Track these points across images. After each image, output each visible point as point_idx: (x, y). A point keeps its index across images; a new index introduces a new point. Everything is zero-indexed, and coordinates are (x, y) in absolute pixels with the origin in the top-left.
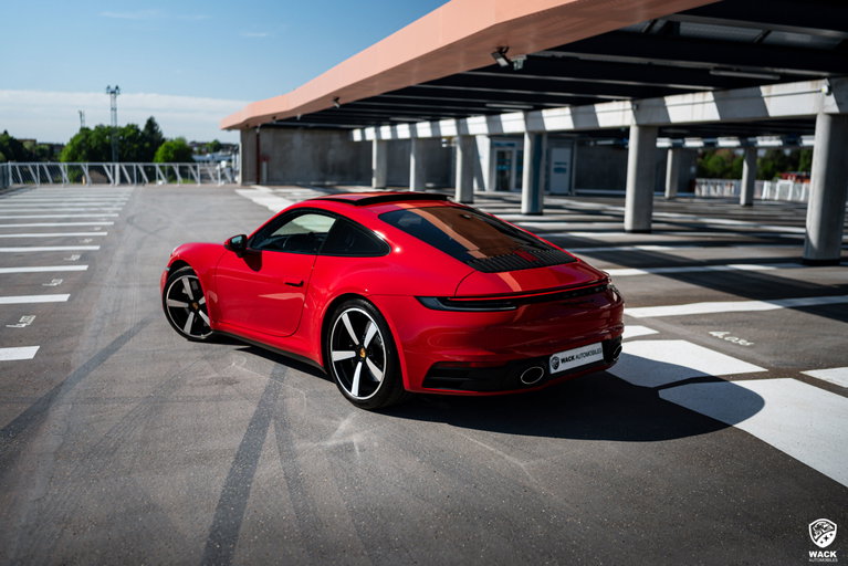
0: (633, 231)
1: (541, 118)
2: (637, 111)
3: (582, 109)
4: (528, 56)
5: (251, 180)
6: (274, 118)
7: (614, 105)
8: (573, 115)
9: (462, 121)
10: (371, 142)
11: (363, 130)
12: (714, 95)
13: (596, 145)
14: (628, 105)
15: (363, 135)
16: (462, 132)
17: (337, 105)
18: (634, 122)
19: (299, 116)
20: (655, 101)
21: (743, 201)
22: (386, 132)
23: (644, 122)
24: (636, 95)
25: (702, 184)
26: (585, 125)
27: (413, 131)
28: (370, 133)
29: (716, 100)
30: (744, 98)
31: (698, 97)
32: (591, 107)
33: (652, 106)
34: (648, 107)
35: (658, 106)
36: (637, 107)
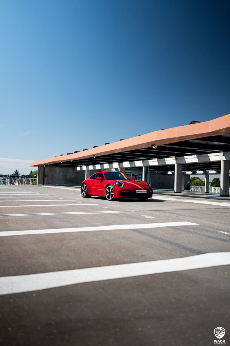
0: (177, 192)
1: (148, 162)
2: (176, 160)
3: (160, 159)
4: (158, 146)
5: (41, 184)
6: (62, 161)
7: (170, 158)
8: (158, 161)
9: (120, 163)
10: (85, 171)
11: (81, 167)
13: (158, 173)
14: (174, 158)
15: (81, 168)
16: (121, 167)
17: (94, 157)
18: (176, 163)
19: (72, 161)
20: (181, 157)
21: (205, 191)
22: (91, 167)
23: (179, 163)
24: (176, 156)
25: (192, 187)
26: (162, 164)
27: (102, 167)
28: (84, 168)
29: (197, 157)
30: (204, 156)
31: (193, 156)
32: (163, 159)
33: (181, 159)
34: (179, 159)
35: (182, 159)
36: (177, 159)
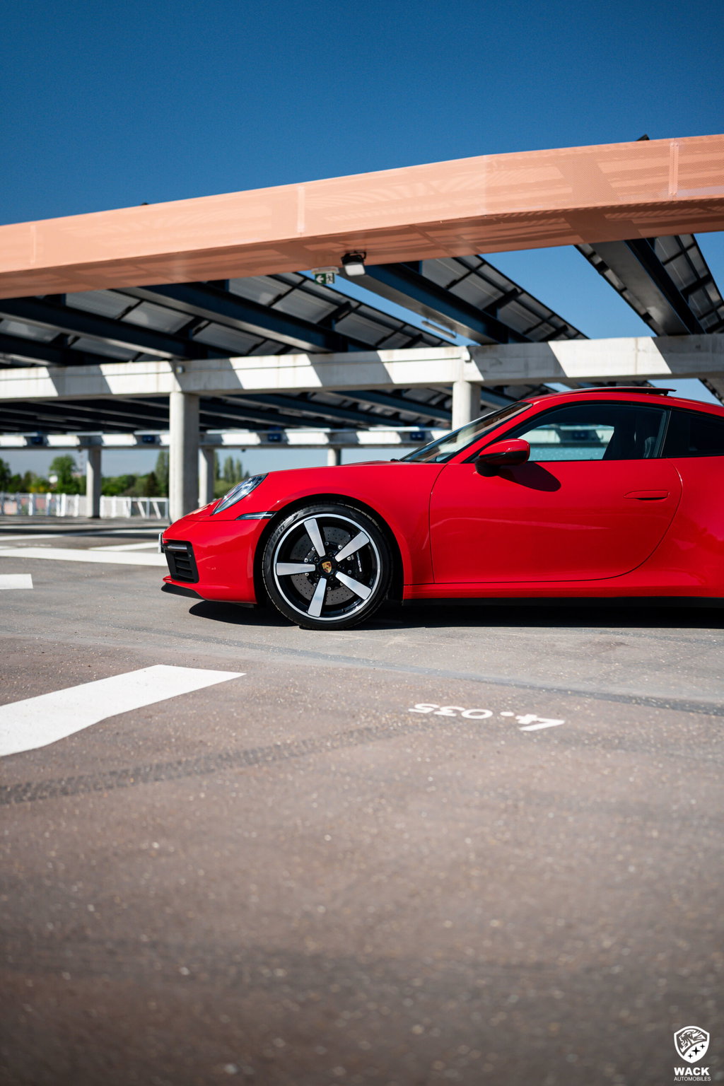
3: (71, 370)
12: (310, 359)
18: (179, 388)
23: (195, 387)
29: (313, 364)
30: (356, 362)
32: (93, 368)
33: (210, 369)
34: (201, 369)
35: (220, 369)
36: (184, 370)
